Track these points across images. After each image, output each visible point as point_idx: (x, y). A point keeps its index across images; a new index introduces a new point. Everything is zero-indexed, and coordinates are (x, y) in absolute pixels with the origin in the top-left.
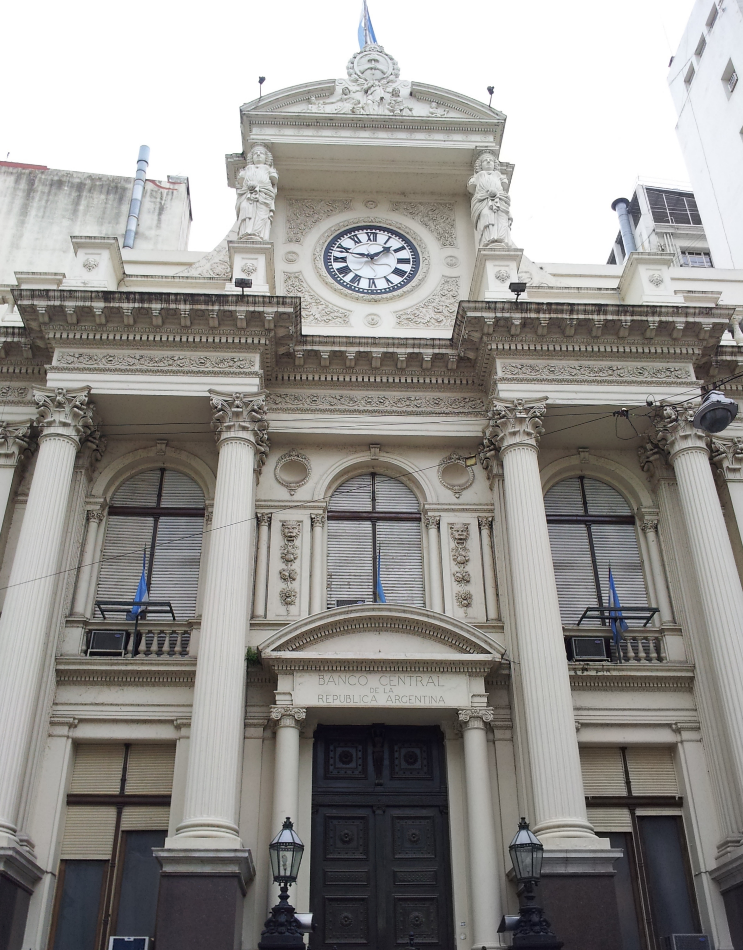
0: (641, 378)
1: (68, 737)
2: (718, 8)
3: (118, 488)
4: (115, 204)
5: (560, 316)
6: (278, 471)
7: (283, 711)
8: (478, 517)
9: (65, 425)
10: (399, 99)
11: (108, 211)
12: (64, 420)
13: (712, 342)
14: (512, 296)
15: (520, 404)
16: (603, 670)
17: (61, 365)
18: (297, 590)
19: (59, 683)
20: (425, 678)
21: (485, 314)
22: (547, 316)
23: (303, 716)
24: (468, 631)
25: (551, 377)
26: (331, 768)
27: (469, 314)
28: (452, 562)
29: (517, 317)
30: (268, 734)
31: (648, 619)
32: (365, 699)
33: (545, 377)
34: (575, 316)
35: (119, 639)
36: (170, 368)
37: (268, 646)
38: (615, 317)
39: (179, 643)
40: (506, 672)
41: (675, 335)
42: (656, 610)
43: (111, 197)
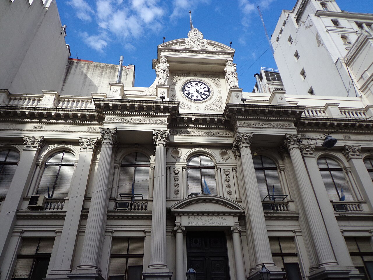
0: (279, 127)
1: (111, 236)
2: (286, 21)
3: (123, 158)
4: (113, 73)
5: (256, 108)
6: (172, 153)
7: (178, 228)
8: (232, 168)
9: (109, 139)
10: (204, 45)
11: (111, 75)
12: (109, 138)
13: (299, 116)
14: (242, 102)
15: (245, 134)
16: (272, 214)
17: (108, 121)
18: (179, 190)
19: (108, 219)
20: (220, 217)
21: (234, 108)
22: (252, 108)
23: (184, 229)
24: (233, 203)
25: (253, 126)
26: (192, 245)
27: (229, 107)
28: (225, 181)
29: (243, 109)
30: (173, 235)
31: (284, 198)
32: (203, 224)
33: (251, 126)
34: (260, 109)
35: (126, 205)
36: (140, 122)
37: (173, 207)
38: (271, 109)
39: (144, 206)
40: (244, 215)
41: (288, 114)
42: (287, 196)
43: (112, 71)
